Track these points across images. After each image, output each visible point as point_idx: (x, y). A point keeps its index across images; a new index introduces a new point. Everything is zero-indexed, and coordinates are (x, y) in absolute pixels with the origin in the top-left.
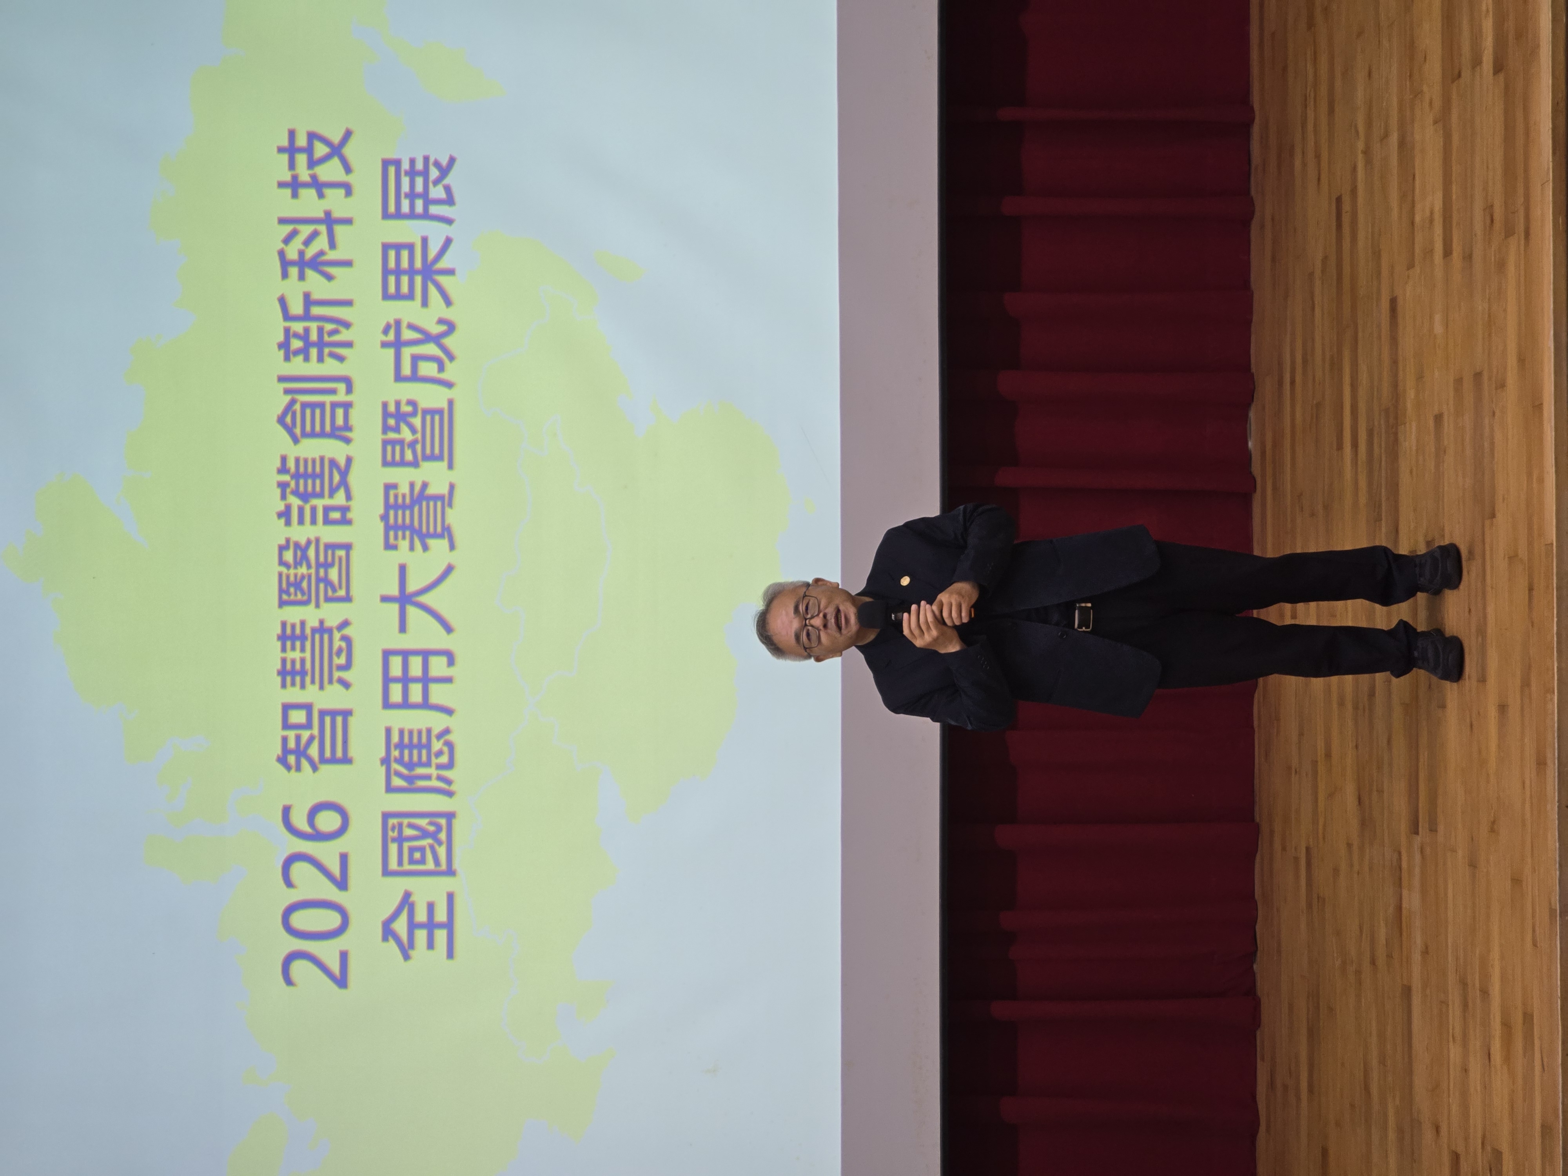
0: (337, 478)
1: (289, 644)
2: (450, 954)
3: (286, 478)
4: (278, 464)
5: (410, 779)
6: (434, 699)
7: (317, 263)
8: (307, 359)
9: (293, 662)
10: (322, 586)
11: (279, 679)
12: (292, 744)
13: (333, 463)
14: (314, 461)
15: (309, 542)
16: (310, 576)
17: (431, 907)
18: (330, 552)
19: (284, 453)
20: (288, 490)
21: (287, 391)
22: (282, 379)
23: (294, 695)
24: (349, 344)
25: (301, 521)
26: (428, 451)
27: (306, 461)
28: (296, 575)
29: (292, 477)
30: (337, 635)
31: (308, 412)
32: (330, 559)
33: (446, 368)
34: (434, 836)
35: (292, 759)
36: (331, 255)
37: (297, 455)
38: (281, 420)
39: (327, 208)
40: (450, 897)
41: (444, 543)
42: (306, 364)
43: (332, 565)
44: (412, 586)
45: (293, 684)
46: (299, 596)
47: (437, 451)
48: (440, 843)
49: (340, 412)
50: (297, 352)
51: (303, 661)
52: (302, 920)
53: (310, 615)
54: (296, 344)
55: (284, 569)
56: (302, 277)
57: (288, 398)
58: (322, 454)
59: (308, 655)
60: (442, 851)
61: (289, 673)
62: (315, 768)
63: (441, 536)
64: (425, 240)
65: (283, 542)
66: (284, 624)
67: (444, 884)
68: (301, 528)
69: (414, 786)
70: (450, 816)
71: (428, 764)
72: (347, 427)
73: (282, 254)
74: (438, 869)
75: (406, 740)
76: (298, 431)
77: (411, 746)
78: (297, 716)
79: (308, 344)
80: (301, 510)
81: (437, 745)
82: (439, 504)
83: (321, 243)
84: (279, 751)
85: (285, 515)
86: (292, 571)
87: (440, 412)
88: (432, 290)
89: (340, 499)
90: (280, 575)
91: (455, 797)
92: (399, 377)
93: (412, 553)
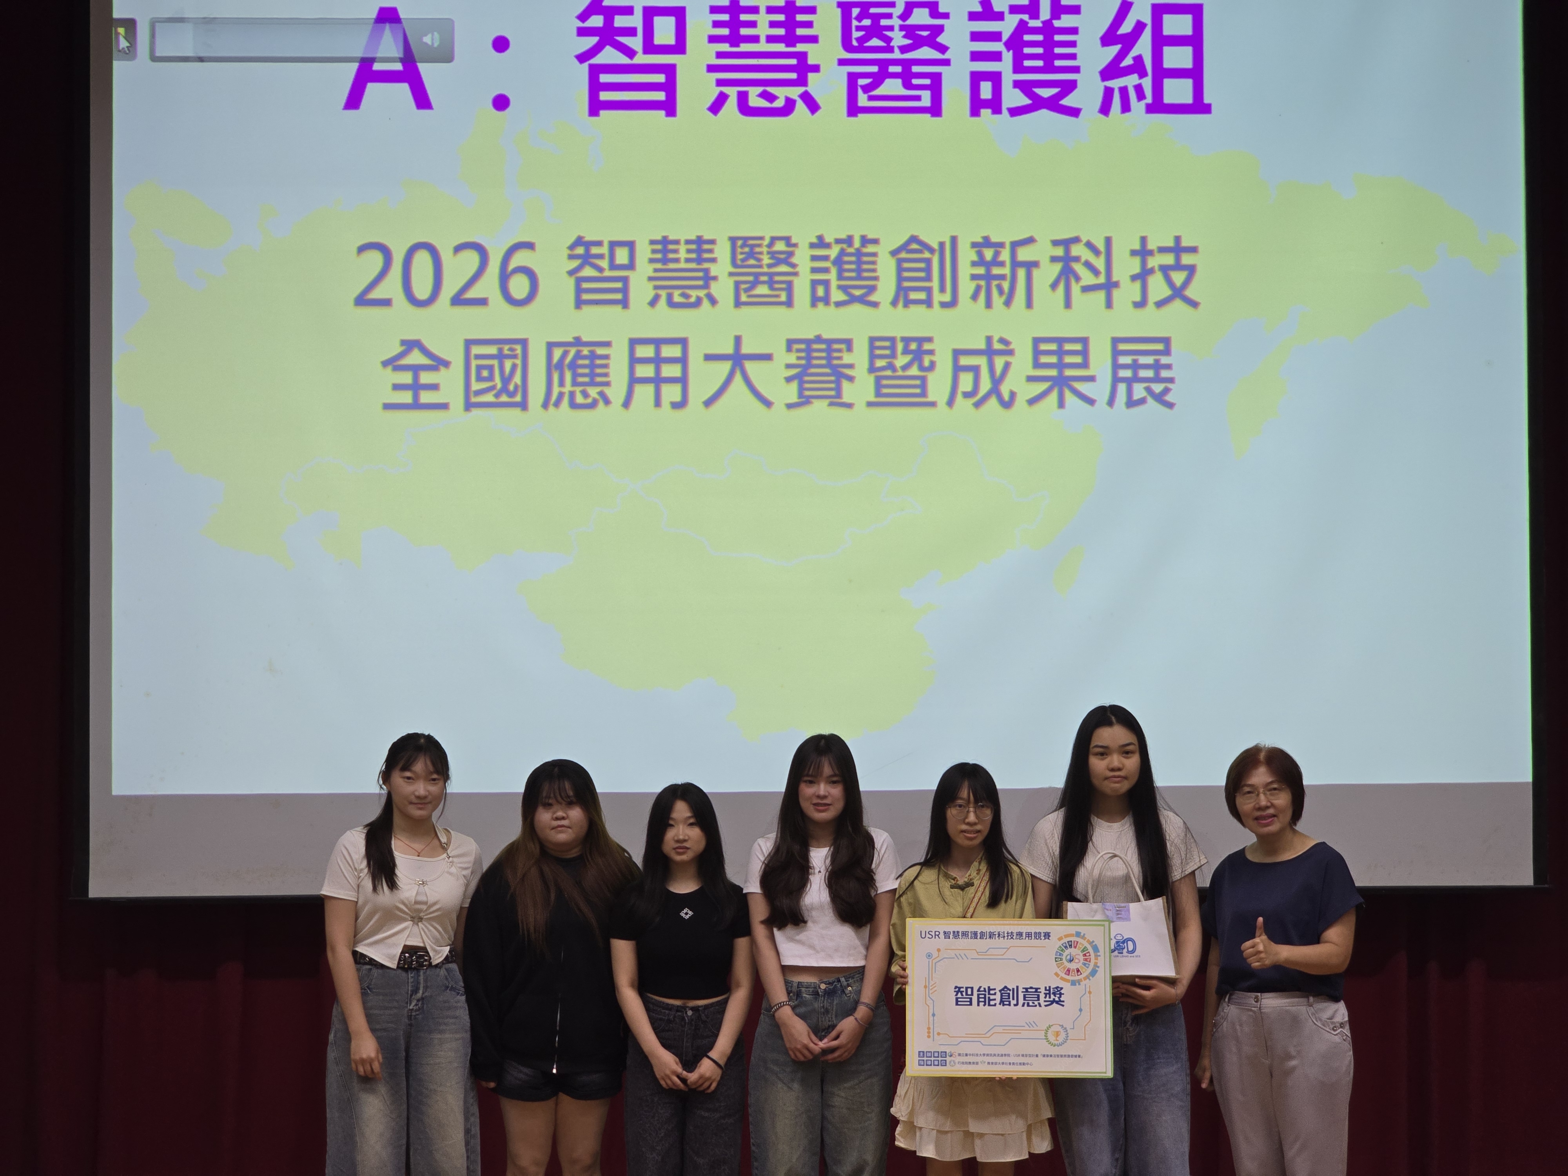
0: (857, 293)
1: (694, 247)
2: (388, 407)
3: (857, 243)
4: (871, 236)
5: (560, 366)
6: (639, 389)
7: (1067, 274)
8: (974, 264)
9: (676, 251)
10: (751, 278)
11: (659, 237)
12: (595, 250)
13: (872, 289)
14: (874, 270)
15: (794, 266)
16: (761, 266)
17: (434, 387)
18: (784, 286)
19: (881, 241)
20: (845, 246)
21: (942, 245)
22: (954, 240)
23: (644, 252)
24: (989, 305)
25: (814, 258)
26: (885, 382)
27: (874, 263)
28: (761, 253)
29: (858, 250)
30: (702, 293)
31: (922, 265)
32: (777, 286)
33: (966, 399)
34: (505, 389)
35: (580, 250)
36: (1076, 288)
37: (880, 255)
38: (914, 239)
39: (1122, 284)
40: (444, 406)
41: (794, 399)
42: (969, 264)
43: (772, 288)
44: (751, 367)
45: (654, 251)
46: (740, 257)
47: (885, 390)
48: (497, 396)
49: (922, 296)
50: (980, 254)
51: (677, 260)
52: (422, 262)
53: (722, 267)
54: (989, 254)
55: (767, 241)
56: (1054, 259)
57: (936, 246)
58: (881, 279)
59: (683, 265)
60: (489, 398)
61: (665, 247)
62: (571, 273)
63: (801, 395)
64: (1092, 379)
65: (794, 241)
66: (713, 242)
67: (457, 400)
68: (808, 258)
69: (553, 369)
70: (523, 405)
71: (575, 383)
72: (908, 303)
73: (1077, 240)
74: (472, 394)
75: (598, 362)
76: (903, 255)
77: (592, 366)
78: (622, 256)
79: (988, 265)
80: (826, 258)
81: (593, 392)
82: (832, 393)
83: (1088, 278)
84: (588, 238)
85: (821, 243)
86: (765, 250)
87: (924, 394)
88: (1043, 386)
89: (837, 295)
90: (762, 238)
91: (542, 410)
92: (957, 353)
93: (783, 367)
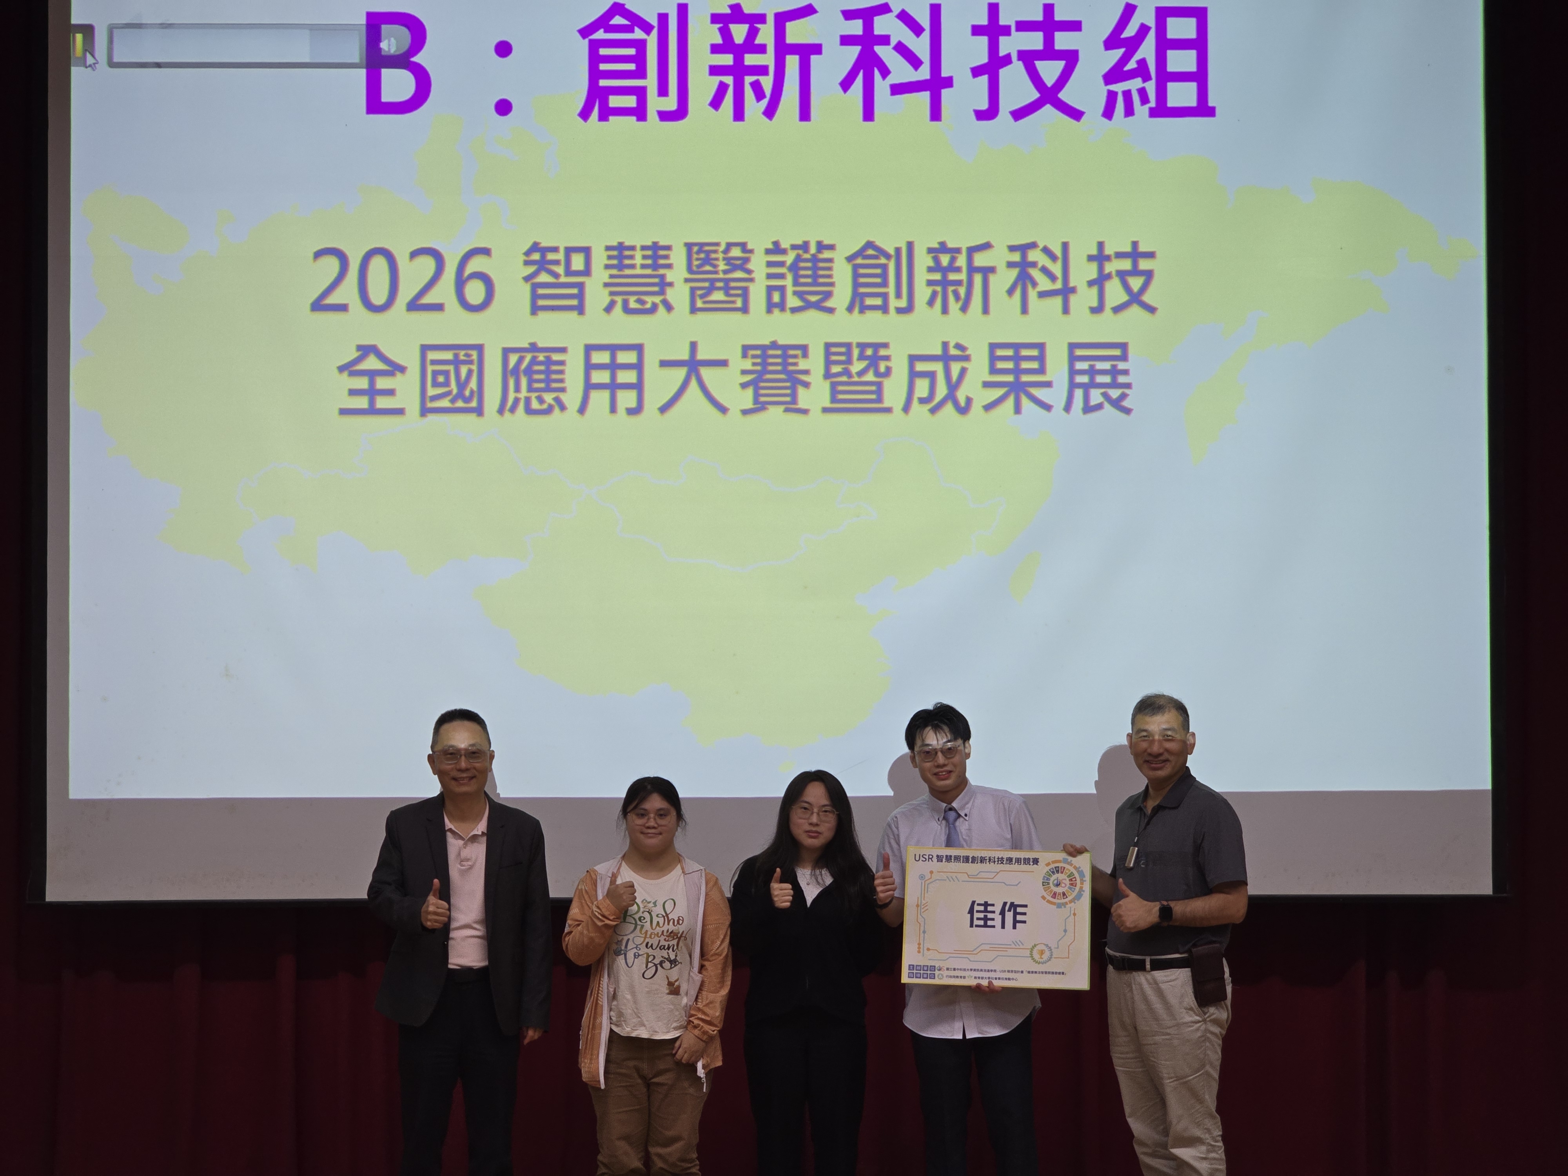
0: (813, 299)
1: (649, 253)
2: (344, 412)
3: (813, 249)
4: (826, 242)
5: (516, 371)
6: (594, 395)
7: (1024, 280)
8: (930, 270)
9: (632, 257)
10: (707, 284)
11: (615, 243)
12: (551, 256)
13: (828, 295)
14: (830, 276)
15: (749, 272)
16: (716, 273)
17: (391, 392)
18: (739, 292)
19: (838, 247)
20: (801, 252)
21: (898, 250)
22: (910, 245)
23: (599, 258)
24: (945, 310)
25: (770, 264)
26: (841, 388)
27: (830, 269)
28: (717, 259)
29: (814, 256)
30: (657, 299)
31: (879, 271)
32: (732, 292)
33: (922, 405)
34: (460, 395)
35: (536, 256)
36: (1032, 294)
37: (836, 260)
38: (870, 245)
39: (1079, 290)
40: (400, 412)
41: (750, 405)
42: (925, 269)
43: (727, 294)
44: (705, 372)
45: (610, 257)
46: (696, 263)
47: (841, 397)
48: (453, 401)
49: (878, 302)
50: (936, 260)
51: (633, 266)
52: (379, 267)
53: (677, 273)
54: (945, 260)
55: (722, 247)
56: (1011, 265)
57: (892, 252)
58: (837, 284)
59: (638, 271)
60: (445, 403)
61: (621, 253)
62: (527, 279)
63: (756, 401)
64: (1048, 384)
65: (750, 247)
66: (668, 248)
67: (413, 406)
68: (764, 264)
69: (509, 375)
70: (479, 411)
71: (530, 389)
72: (864, 309)
73: (1033, 245)
74: (428, 400)
75: (554, 368)
76: (859, 261)
77: (548, 372)
78: (578, 262)
79: (945, 271)
80: (782, 264)
81: (549, 398)
82: (788, 399)
83: (1044, 284)
84: (544, 244)
85: (777, 249)
86: (721, 256)
87: (880, 400)
88: (999, 392)
89: (793, 301)
90: (718, 244)
91: (497, 415)
92: (913, 359)
93: (739, 372)
